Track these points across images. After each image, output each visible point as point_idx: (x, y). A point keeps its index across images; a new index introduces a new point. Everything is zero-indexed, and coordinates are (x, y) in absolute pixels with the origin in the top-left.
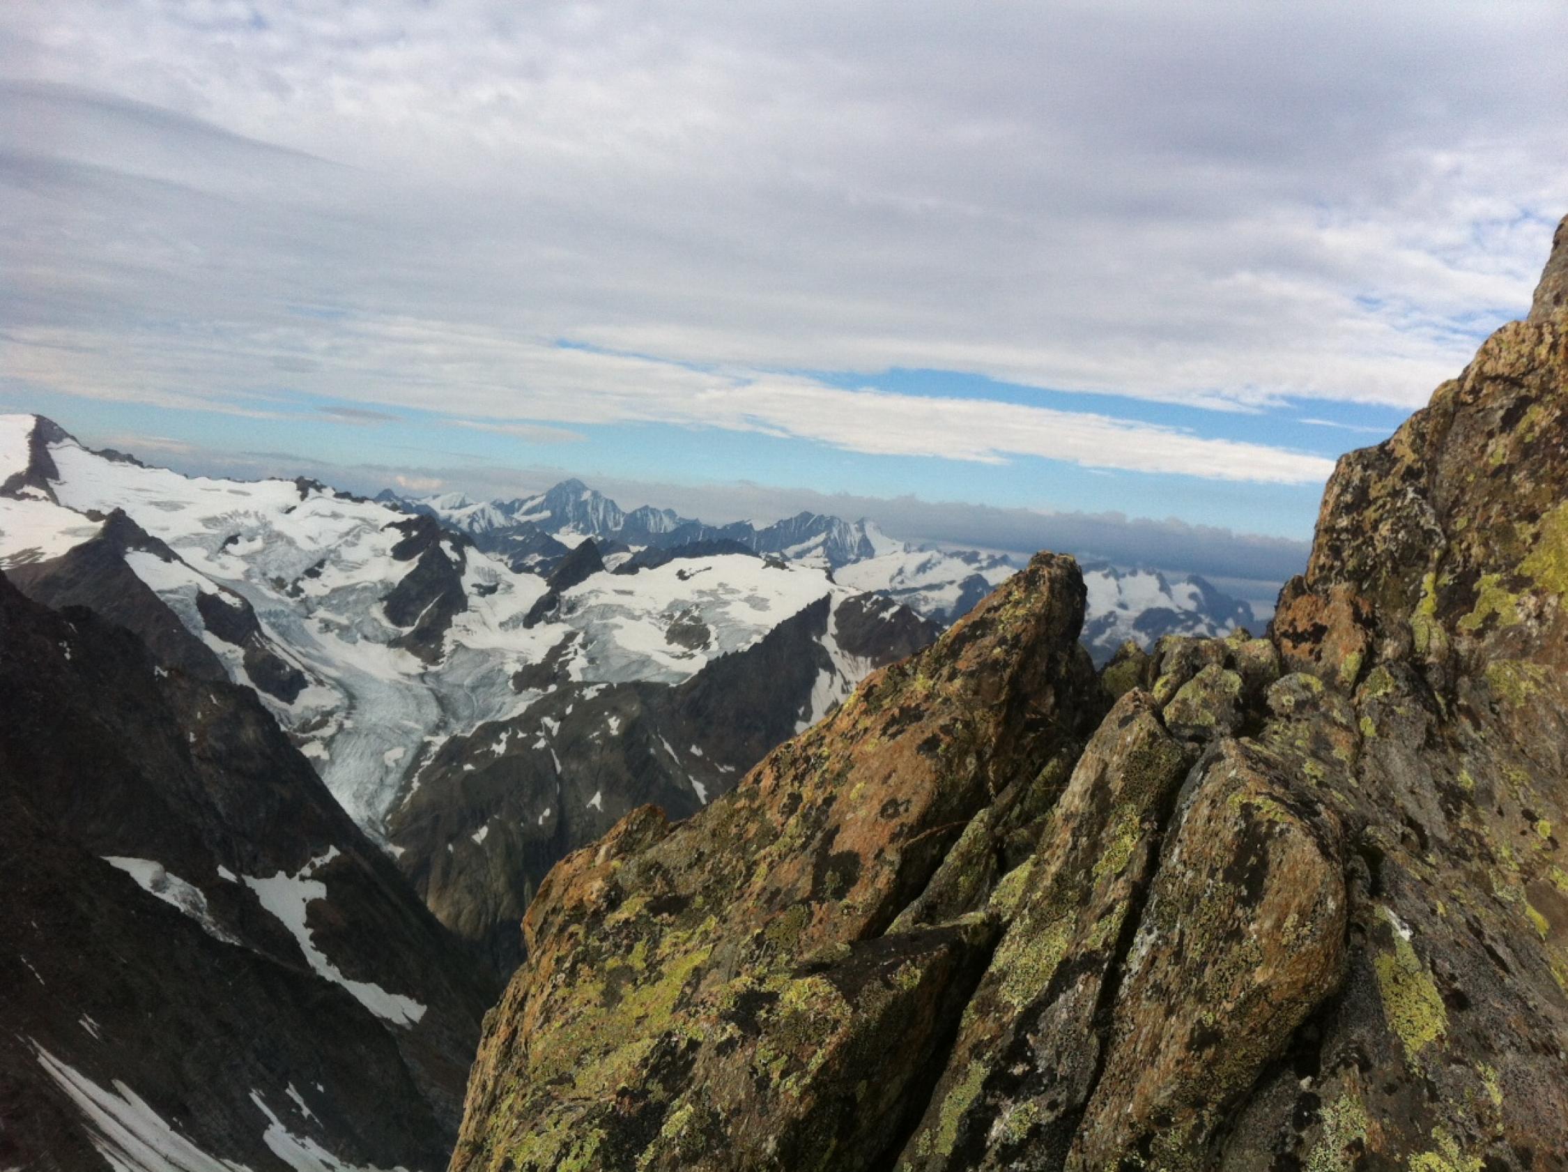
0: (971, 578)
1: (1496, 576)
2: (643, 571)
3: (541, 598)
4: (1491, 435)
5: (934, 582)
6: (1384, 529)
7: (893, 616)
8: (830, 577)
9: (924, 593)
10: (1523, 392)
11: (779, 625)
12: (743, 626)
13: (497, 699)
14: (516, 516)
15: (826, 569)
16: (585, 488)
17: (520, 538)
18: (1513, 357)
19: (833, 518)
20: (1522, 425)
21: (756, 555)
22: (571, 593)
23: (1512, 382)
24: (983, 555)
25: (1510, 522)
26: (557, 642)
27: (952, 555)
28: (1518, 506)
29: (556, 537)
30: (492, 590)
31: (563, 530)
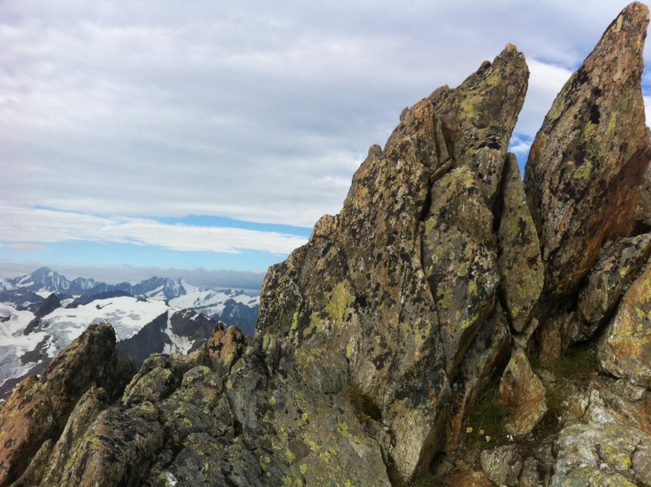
0: (229, 300)
1: (317, 313)
2: (80, 306)
3: (32, 321)
4: (319, 258)
5: (214, 303)
6: (282, 295)
7: (196, 318)
8: (167, 304)
9: (209, 308)
10: (329, 241)
11: (145, 326)
12: (129, 327)
13: (14, 368)
14: (18, 285)
15: (165, 301)
16: (50, 271)
17: (20, 295)
18: (326, 228)
19: (167, 279)
20: (328, 254)
21: (133, 296)
22: (46, 318)
23: (326, 238)
24: (233, 291)
25: (322, 292)
26: (41, 341)
27: (220, 292)
28: (325, 286)
29: (37, 293)
30: (8, 319)
31: (41, 290)
